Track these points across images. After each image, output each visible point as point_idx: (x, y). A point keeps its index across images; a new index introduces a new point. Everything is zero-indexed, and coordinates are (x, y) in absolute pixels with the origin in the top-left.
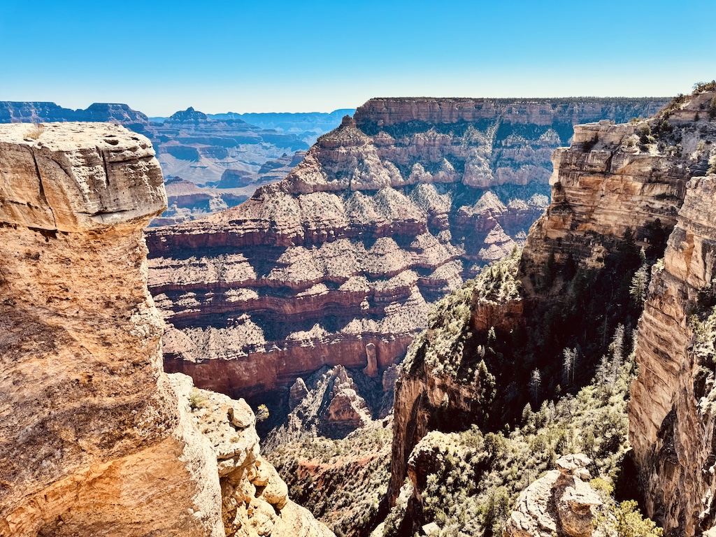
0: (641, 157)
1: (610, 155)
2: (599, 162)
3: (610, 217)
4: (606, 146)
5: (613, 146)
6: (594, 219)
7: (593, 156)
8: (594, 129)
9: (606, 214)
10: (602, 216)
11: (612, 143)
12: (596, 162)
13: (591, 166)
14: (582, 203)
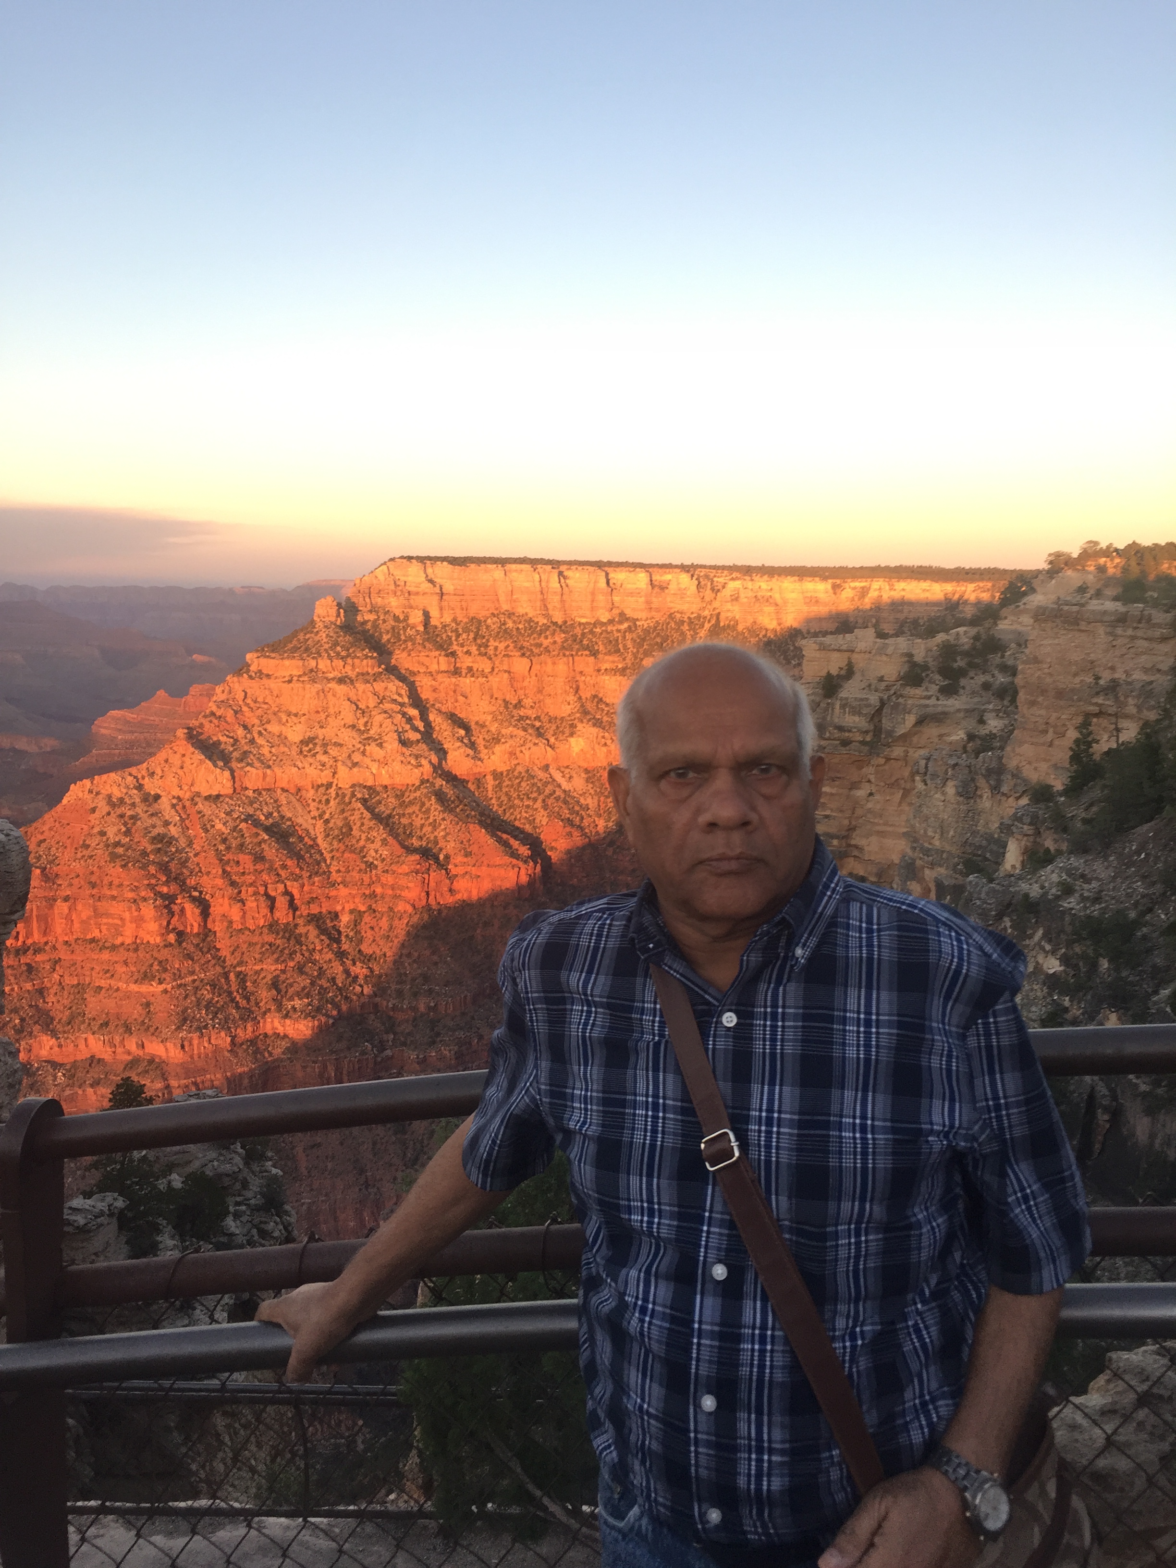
0: (940, 709)
1: (878, 704)
2: (857, 719)
3: (889, 842)
4: (870, 685)
5: (883, 685)
6: (856, 847)
7: (843, 707)
8: (844, 647)
9: (881, 834)
10: (874, 839)
11: (881, 679)
12: (851, 720)
13: (841, 729)
14: (828, 813)
